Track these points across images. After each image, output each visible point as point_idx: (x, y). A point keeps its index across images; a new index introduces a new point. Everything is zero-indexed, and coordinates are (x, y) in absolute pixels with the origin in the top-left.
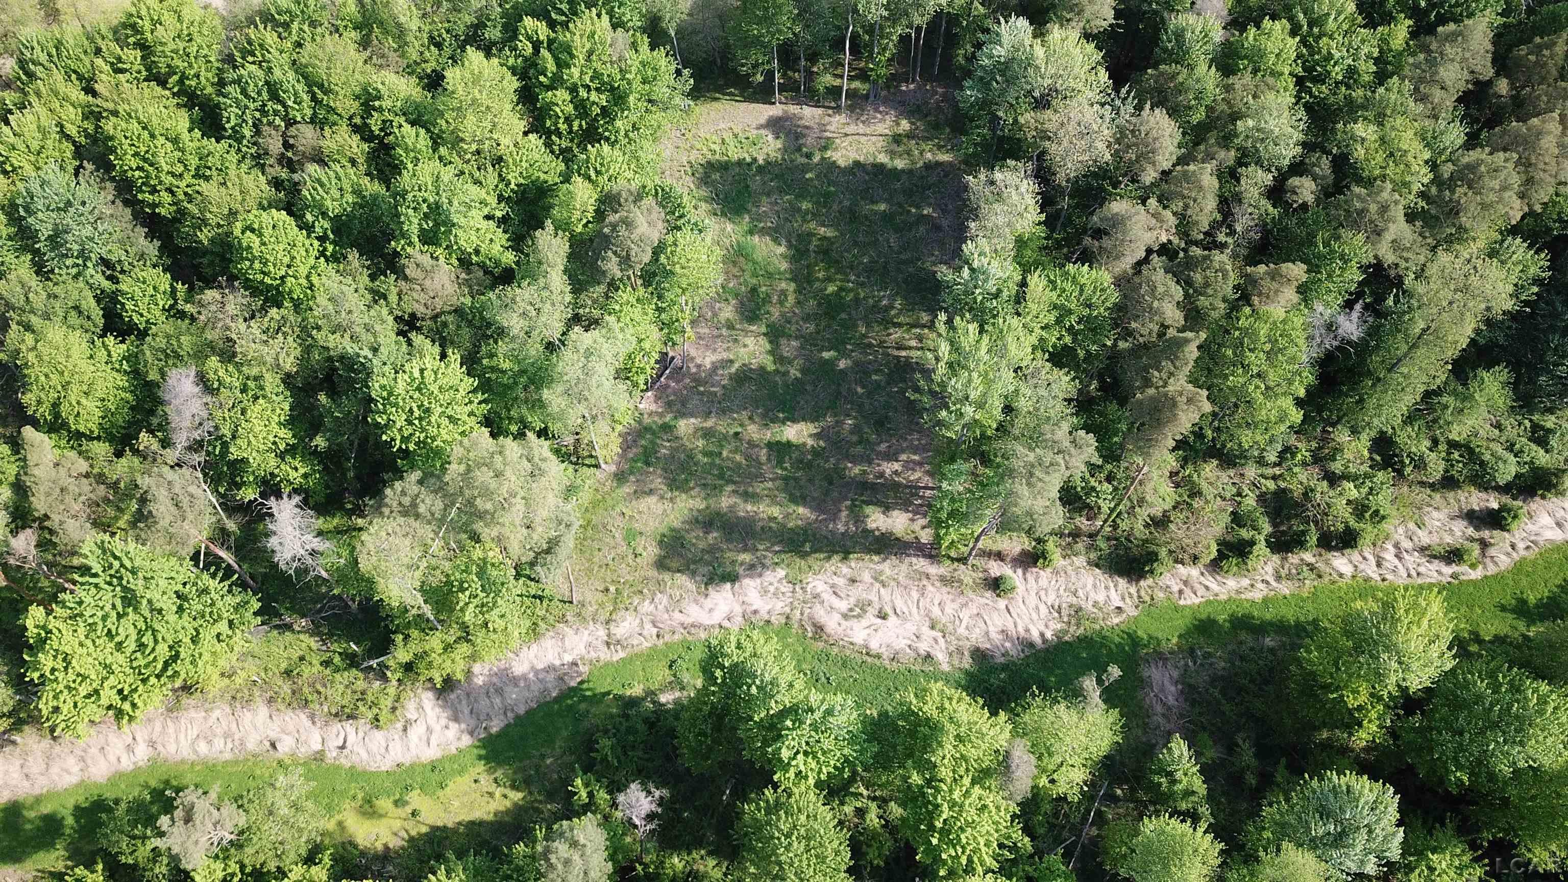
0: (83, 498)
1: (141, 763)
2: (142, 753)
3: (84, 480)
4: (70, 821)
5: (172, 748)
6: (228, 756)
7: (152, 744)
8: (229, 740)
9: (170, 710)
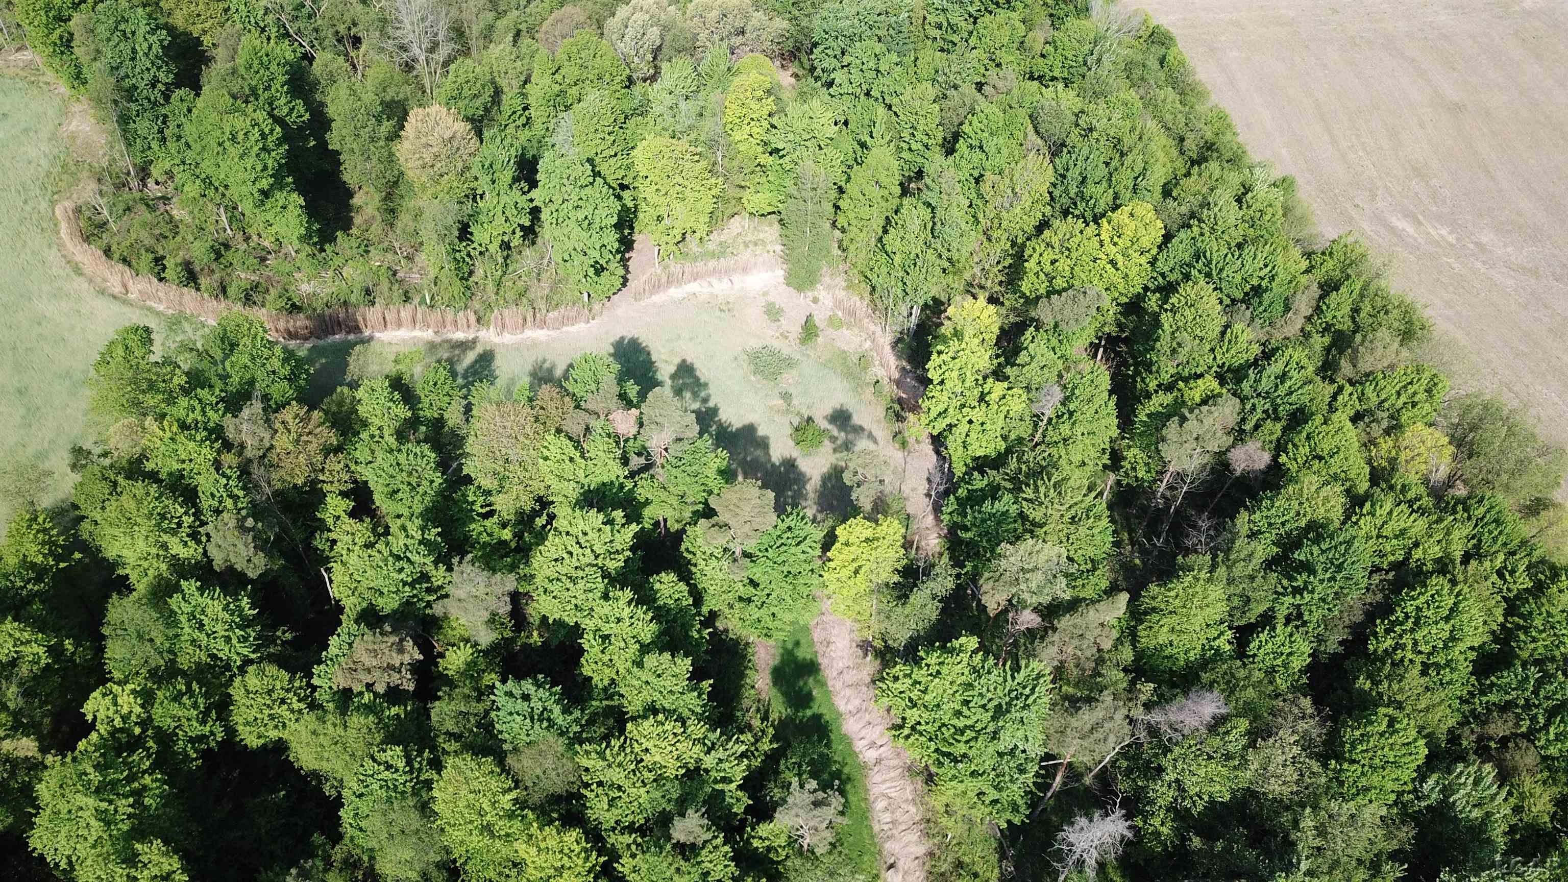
0: (1080, 653)
1: (861, 756)
2: (870, 755)
3: (1095, 650)
4: (809, 713)
5: (877, 778)
6: (876, 828)
7: (878, 761)
8: (890, 826)
9: (909, 769)
